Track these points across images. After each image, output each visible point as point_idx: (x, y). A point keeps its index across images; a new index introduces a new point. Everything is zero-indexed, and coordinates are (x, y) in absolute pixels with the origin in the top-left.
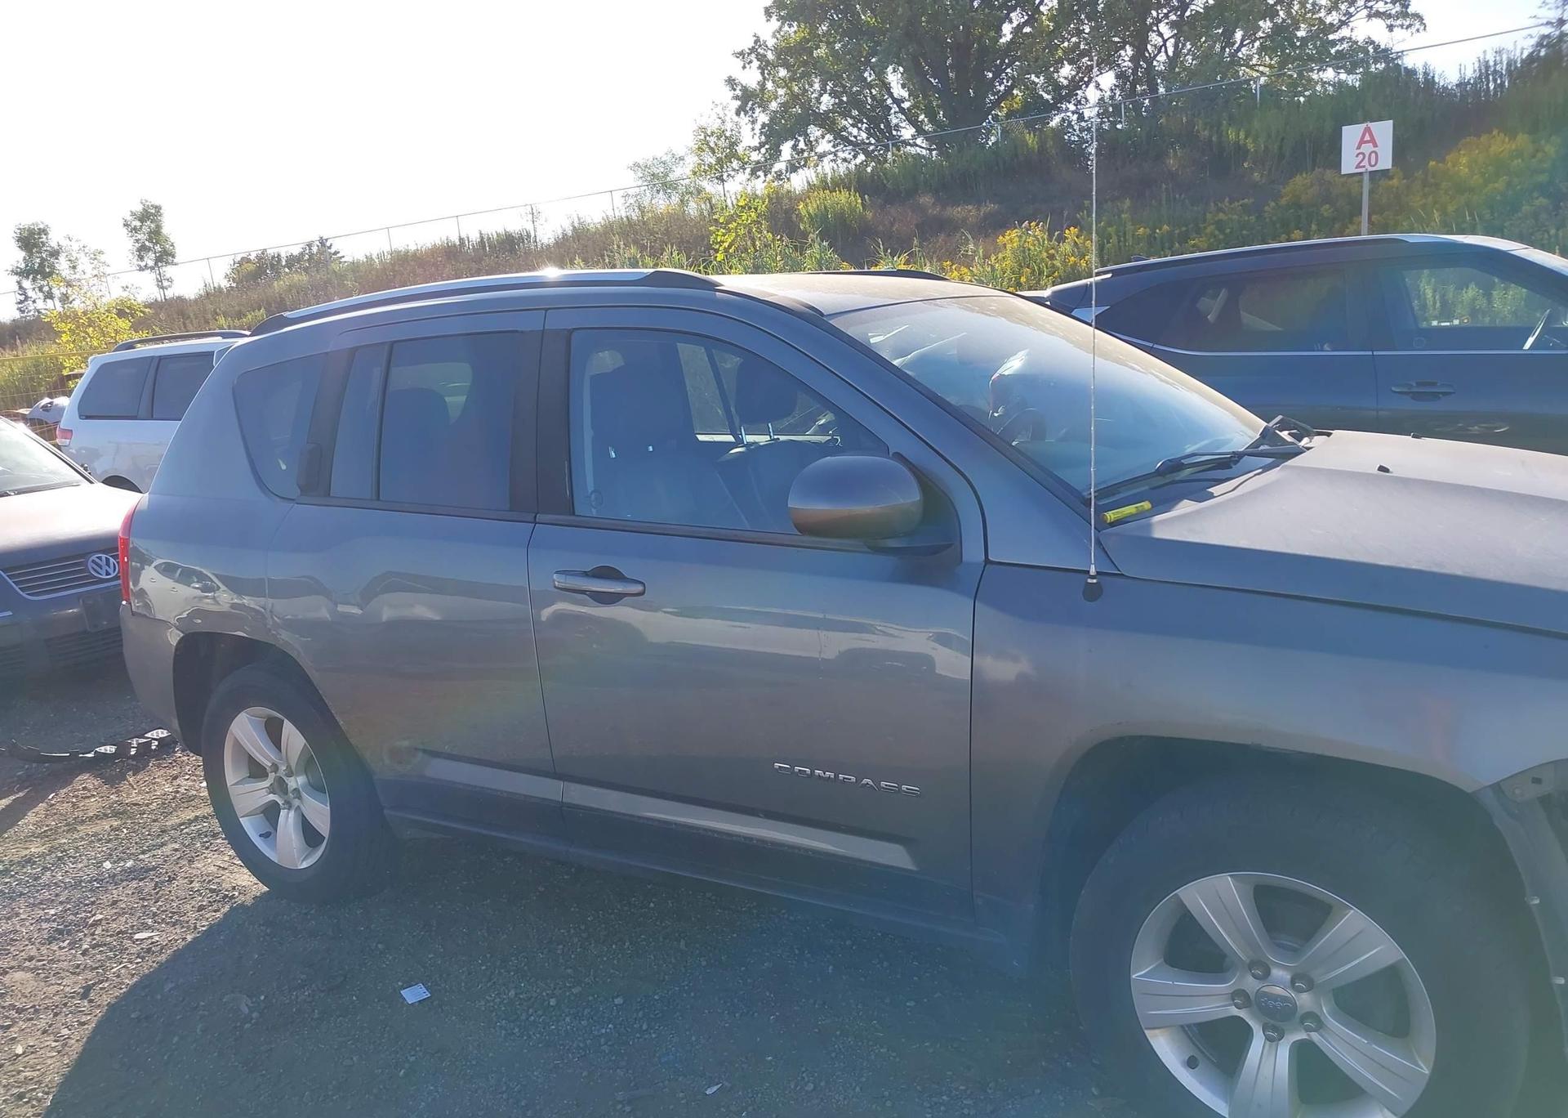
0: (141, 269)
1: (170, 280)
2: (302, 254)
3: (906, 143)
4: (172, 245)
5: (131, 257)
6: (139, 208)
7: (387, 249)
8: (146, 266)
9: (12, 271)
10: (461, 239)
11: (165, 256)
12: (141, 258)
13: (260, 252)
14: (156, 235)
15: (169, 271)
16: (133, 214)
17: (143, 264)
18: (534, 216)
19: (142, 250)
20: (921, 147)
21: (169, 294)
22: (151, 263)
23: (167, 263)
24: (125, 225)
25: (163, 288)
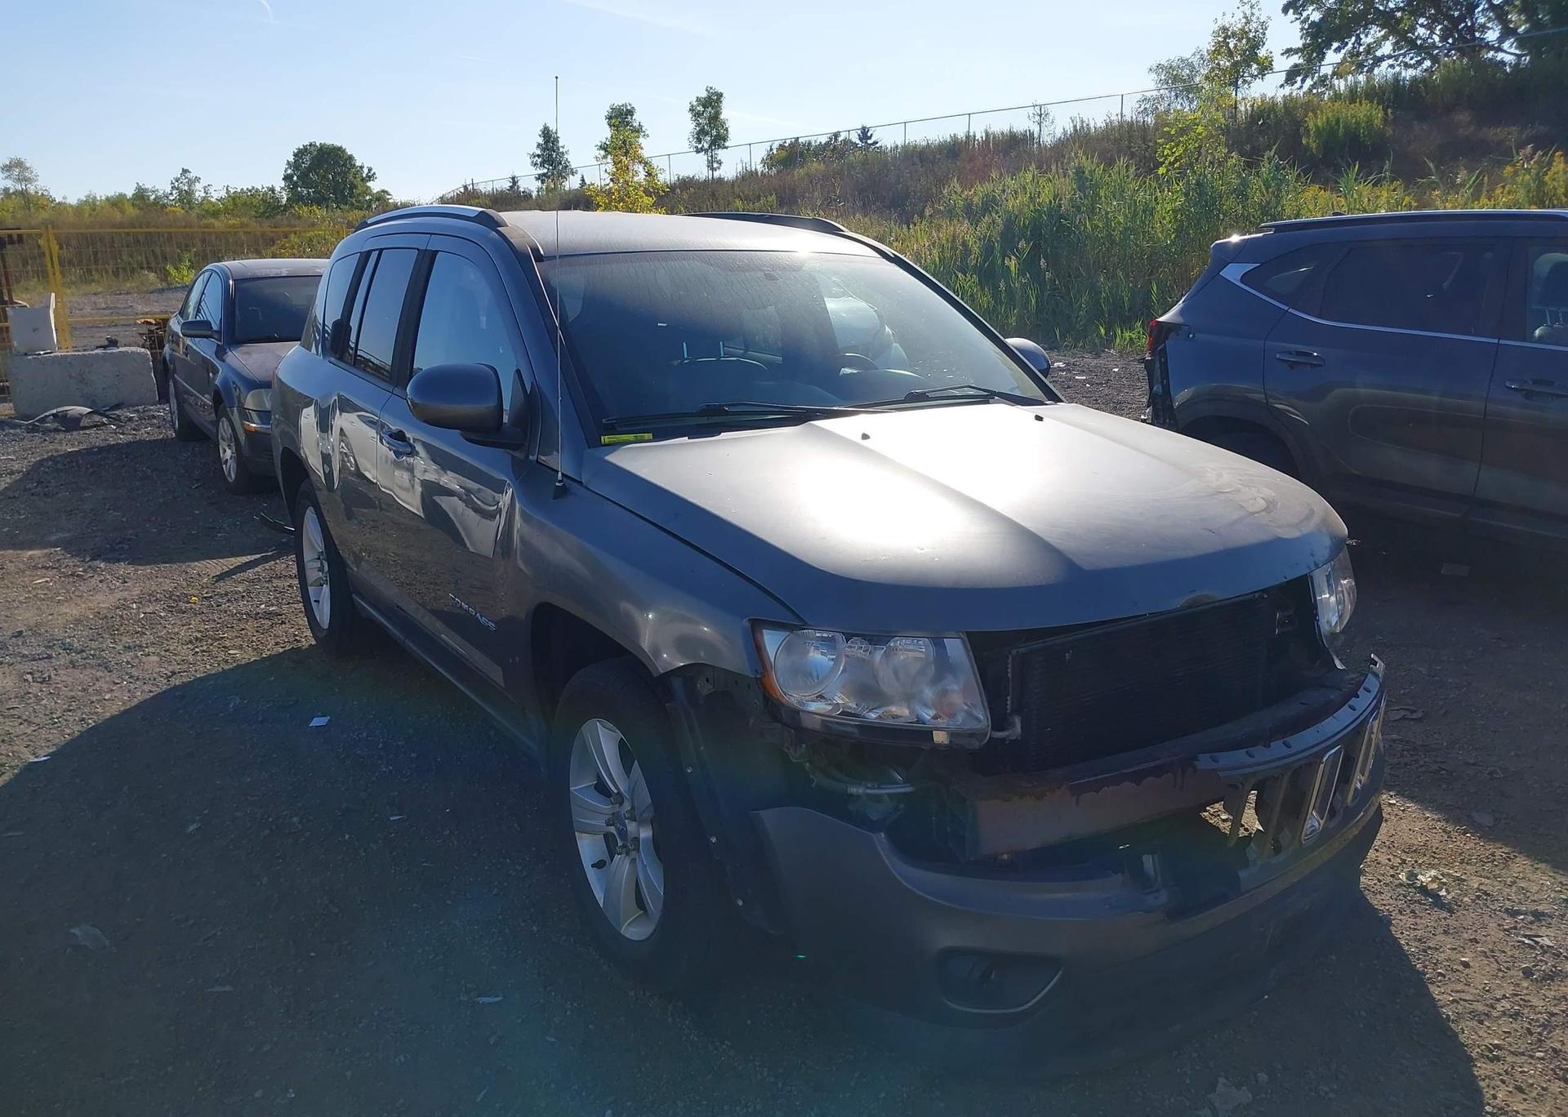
0: (698, 151)
1: (720, 163)
2: (827, 144)
3: (1489, 47)
4: (727, 130)
5: (691, 139)
6: (704, 94)
7: (900, 143)
8: (701, 148)
9: (601, 146)
10: (968, 137)
11: (719, 141)
12: (699, 141)
13: (793, 140)
14: (715, 119)
15: (721, 154)
16: (698, 99)
17: (700, 146)
18: (1042, 116)
19: (700, 135)
20: (1509, 54)
21: (717, 174)
22: (706, 146)
23: (719, 147)
24: (690, 110)
25: (713, 169)
